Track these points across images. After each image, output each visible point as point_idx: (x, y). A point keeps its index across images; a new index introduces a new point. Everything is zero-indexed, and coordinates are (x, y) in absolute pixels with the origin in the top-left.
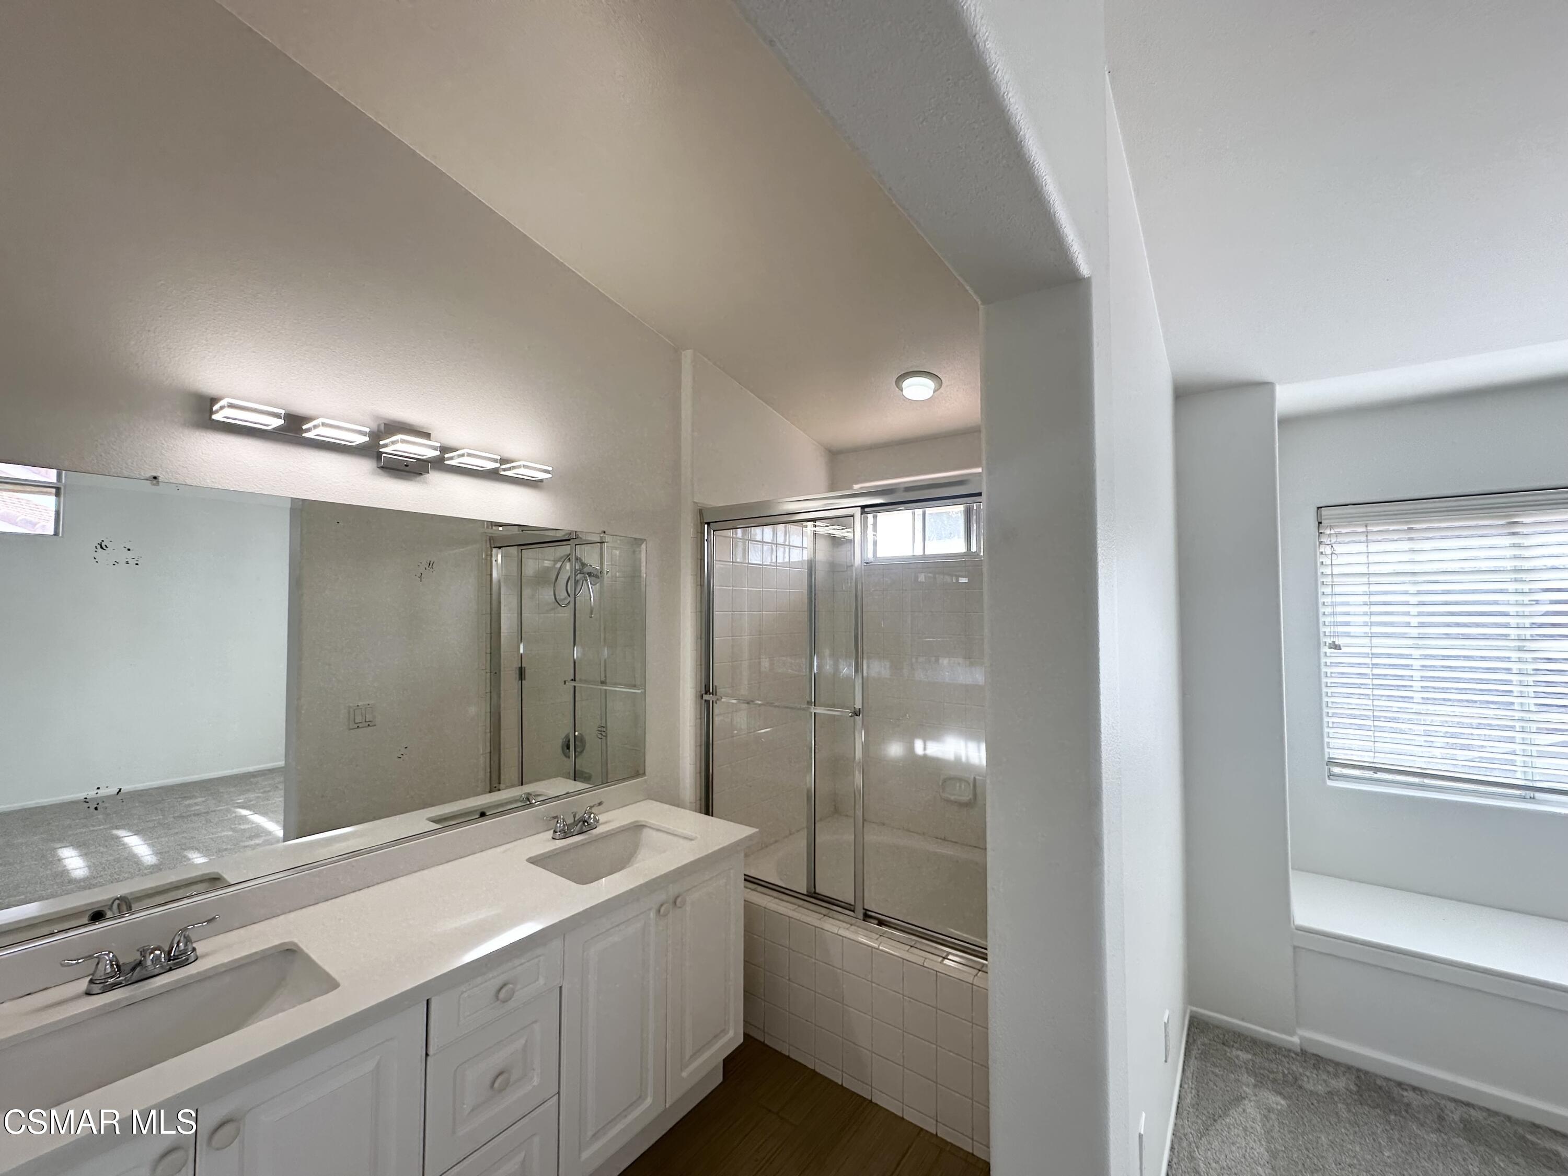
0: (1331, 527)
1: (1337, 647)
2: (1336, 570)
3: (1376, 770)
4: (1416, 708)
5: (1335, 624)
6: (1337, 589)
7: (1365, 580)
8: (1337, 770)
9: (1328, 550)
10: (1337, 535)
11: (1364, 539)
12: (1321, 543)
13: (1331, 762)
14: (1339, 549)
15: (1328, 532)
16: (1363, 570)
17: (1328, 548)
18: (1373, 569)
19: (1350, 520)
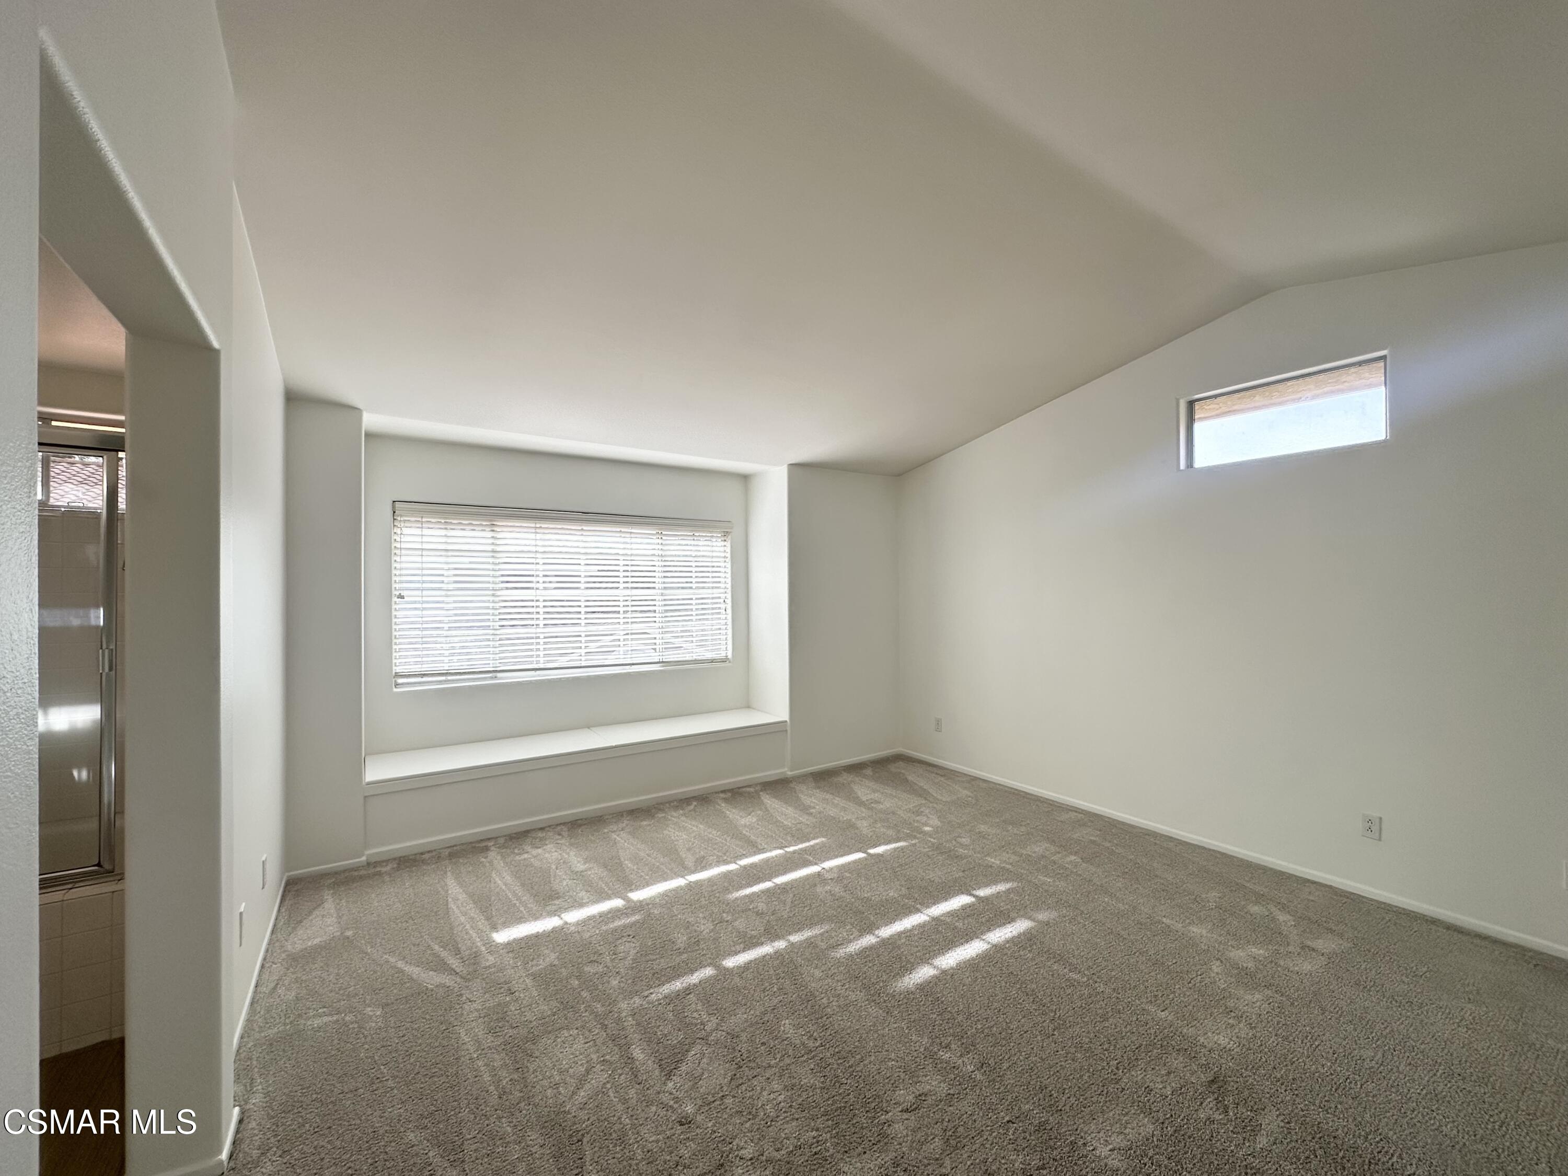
0: (401, 516)
1: (402, 597)
2: (403, 546)
3: (424, 675)
4: (445, 633)
5: (401, 582)
6: (403, 559)
7: (420, 553)
8: (400, 681)
9: (398, 531)
10: (405, 521)
11: (420, 526)
12: (394, 526)
13: (397, 675)
14: (405, 531)
15: (399, 518)
16: (419, 546)
17: (399, 530)
18: (425, 546)
19: (413, 512)
